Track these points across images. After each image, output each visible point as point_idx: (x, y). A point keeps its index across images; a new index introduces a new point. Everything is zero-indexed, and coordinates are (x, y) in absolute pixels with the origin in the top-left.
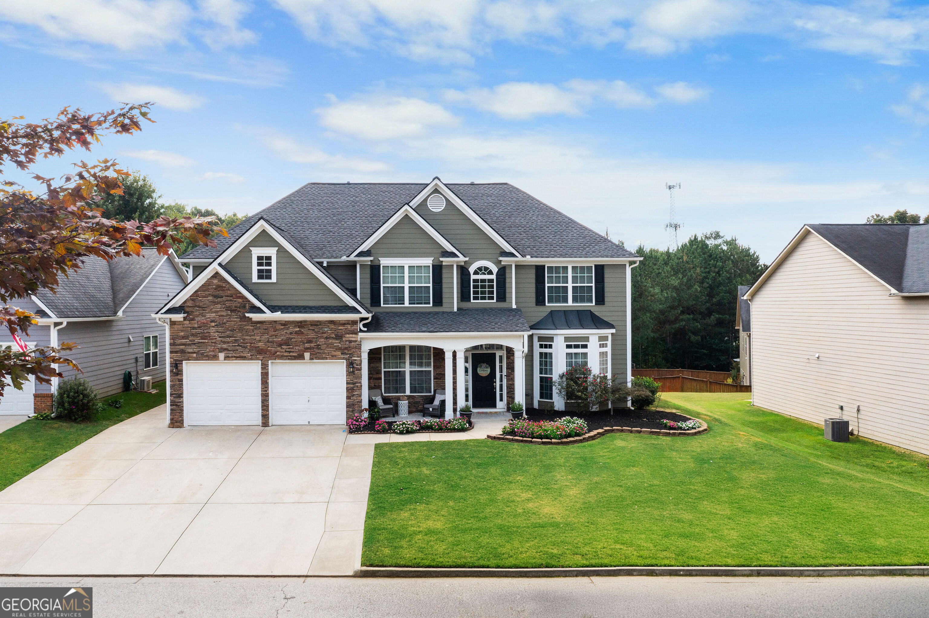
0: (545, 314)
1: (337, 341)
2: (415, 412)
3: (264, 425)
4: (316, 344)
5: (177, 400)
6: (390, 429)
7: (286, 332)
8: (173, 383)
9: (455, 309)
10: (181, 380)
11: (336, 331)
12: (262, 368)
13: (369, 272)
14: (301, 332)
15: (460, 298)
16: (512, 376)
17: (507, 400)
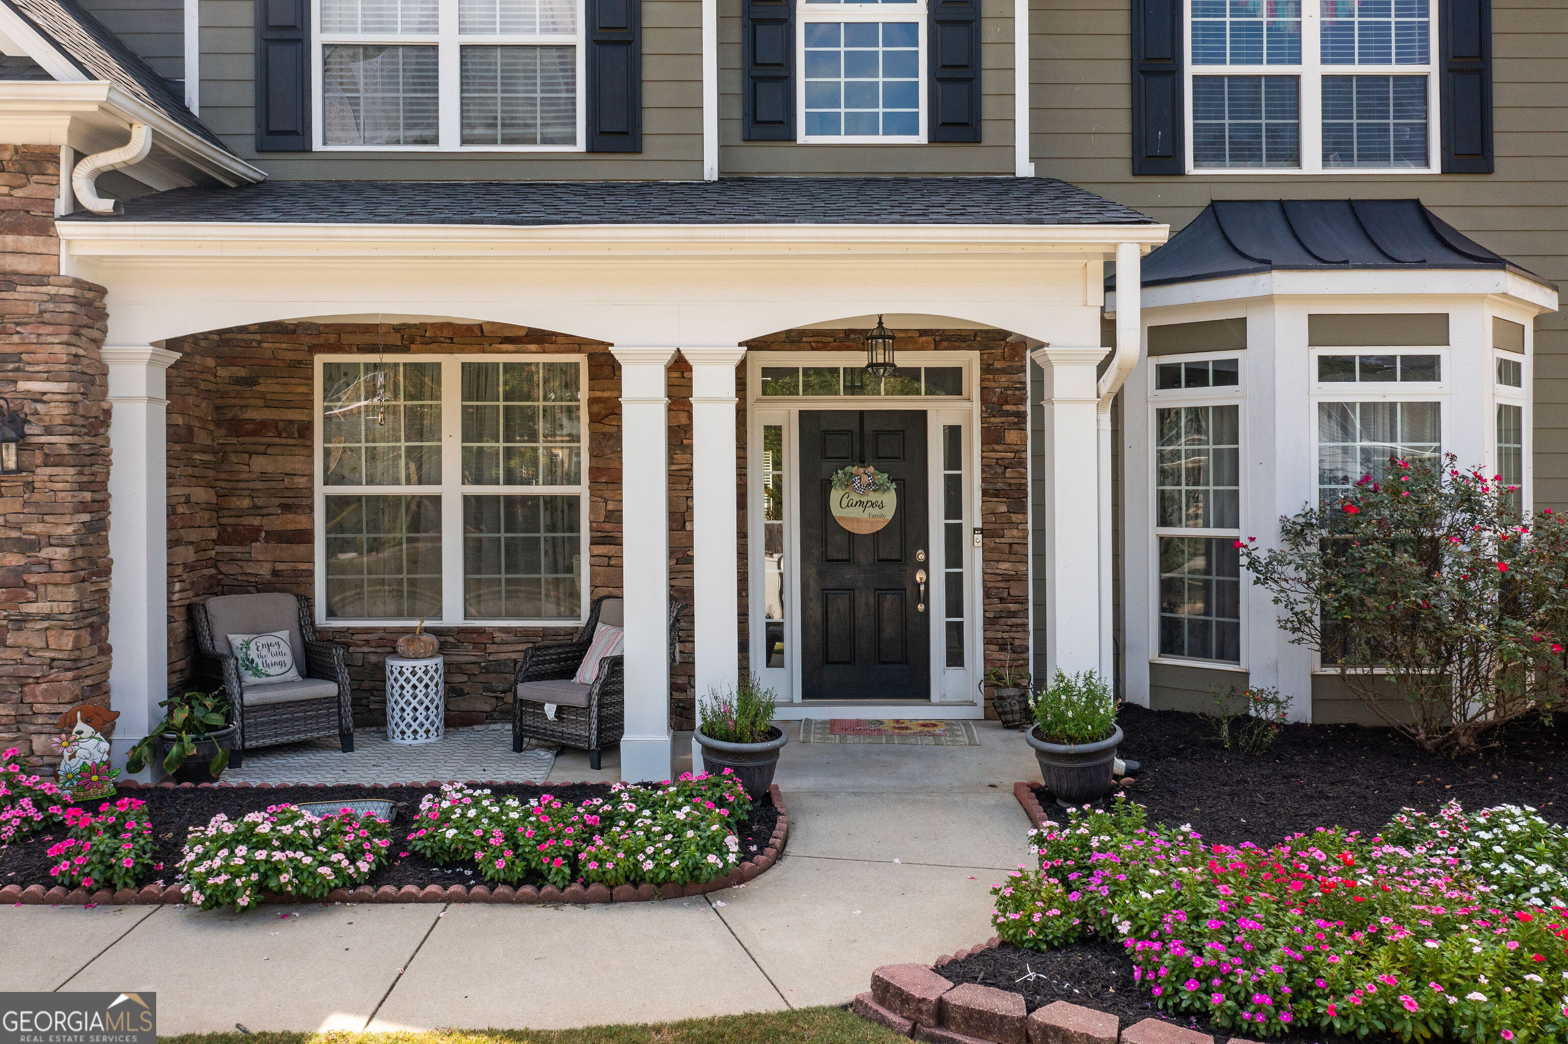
0: (1182, 220)
9: (711, 170)
15: (737, 124)
16: (1015, 532)
17: (986, 660)
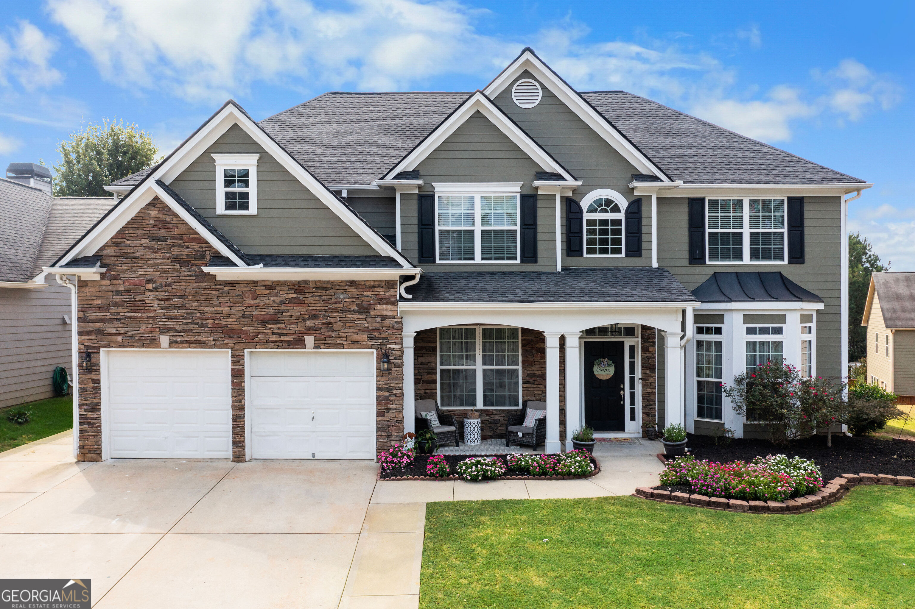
0: (704, 279)
1: (361, 317)
2: (491, 437)
3: (236, 459)
4: (324, 321)
5: (90, 415)
6: (453, 471)
7: (274, 301)
8: (83, 386)
9: (559, 269)
10: (97, 381)
11: (358, 298)
12: (233, 362)
13: (416, 206)
14: (299, 300)
15: (565, 252)
16: (652, 379)
17: (643, 419)
